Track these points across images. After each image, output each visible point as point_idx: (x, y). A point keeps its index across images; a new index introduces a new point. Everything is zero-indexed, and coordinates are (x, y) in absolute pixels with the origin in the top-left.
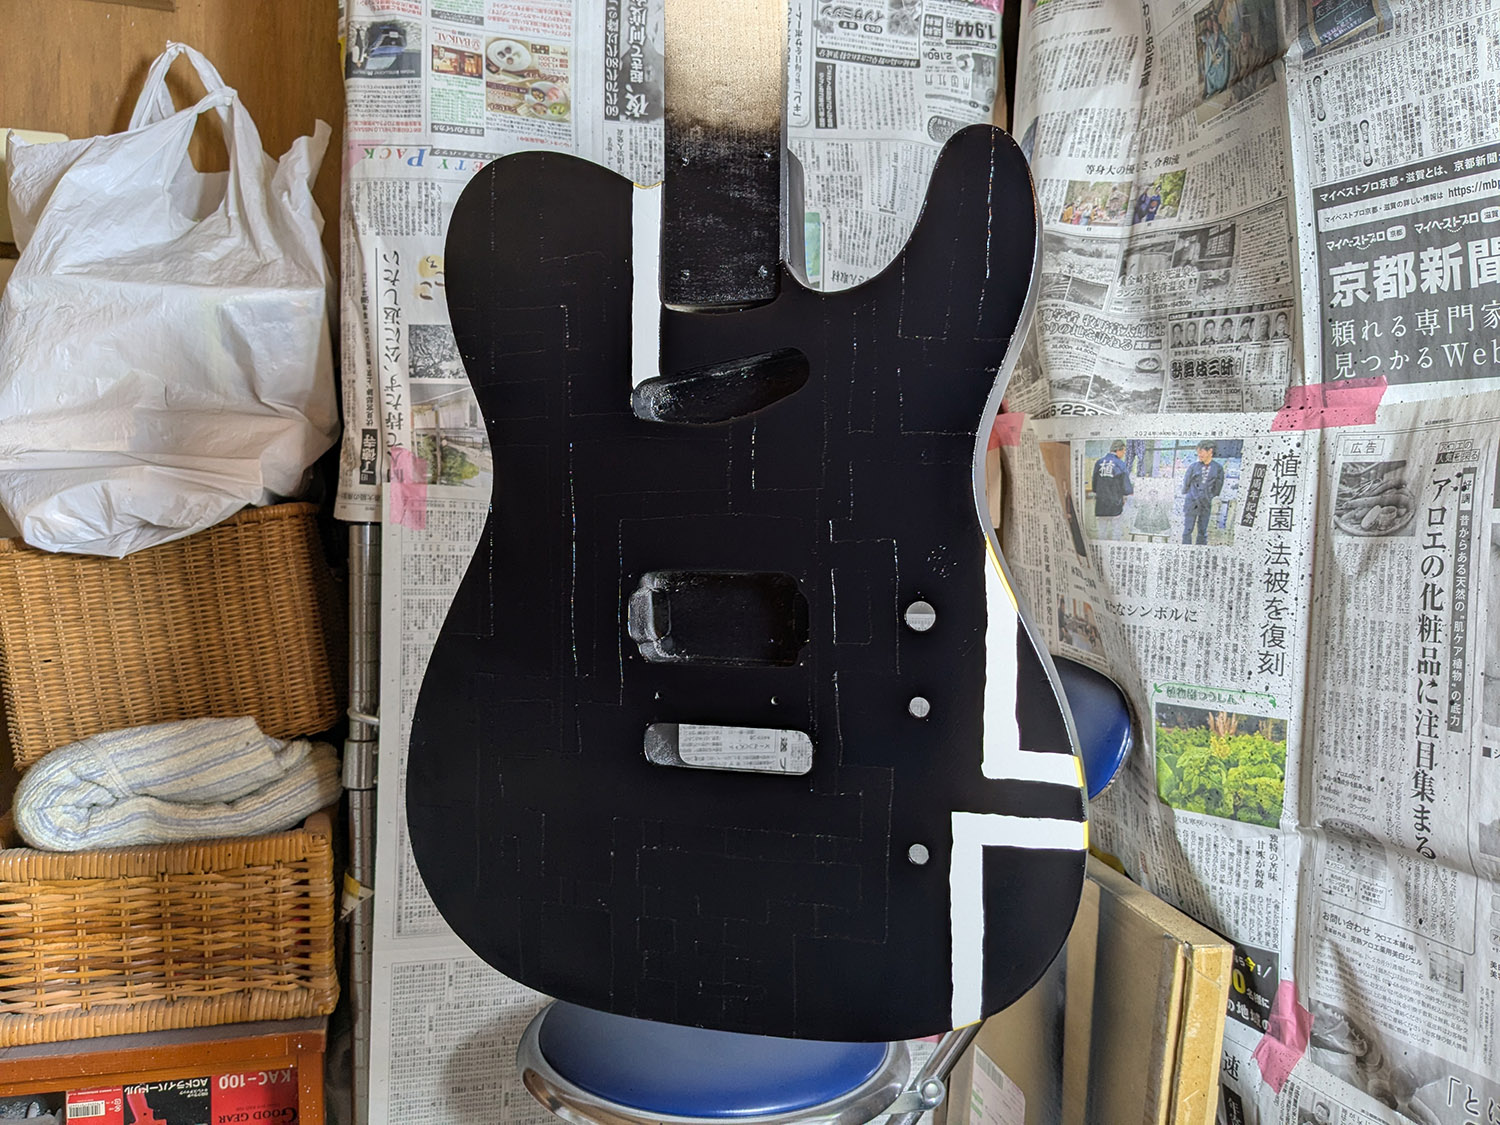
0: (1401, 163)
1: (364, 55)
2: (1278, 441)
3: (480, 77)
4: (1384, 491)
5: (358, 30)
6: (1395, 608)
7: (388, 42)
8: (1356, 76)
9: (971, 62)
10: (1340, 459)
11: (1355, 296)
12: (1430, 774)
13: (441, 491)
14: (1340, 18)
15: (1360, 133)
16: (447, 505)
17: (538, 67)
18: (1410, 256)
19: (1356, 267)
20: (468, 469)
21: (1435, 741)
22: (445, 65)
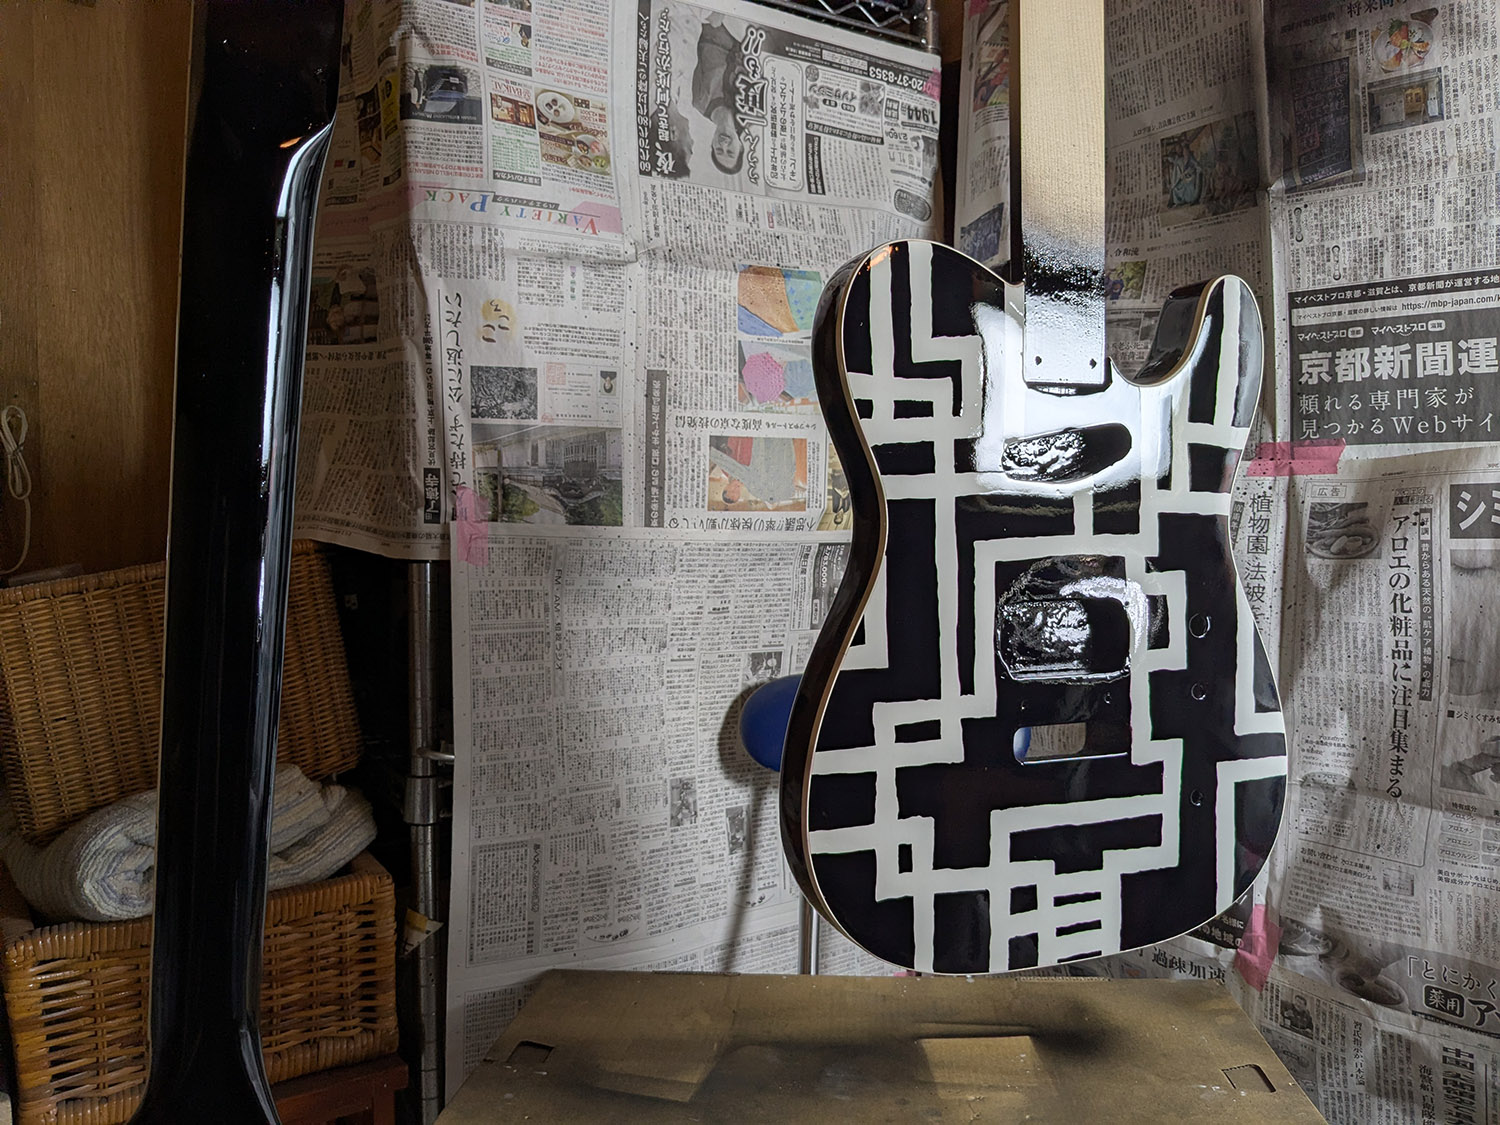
0: (1365, 281)
1: (423, 97)
2: (1253, 484)
3: (534, 127)
4: (1349, 525)
5: (416, 72)
6: (1366, 612)
7: (448, 86)
8: (1332, 212)
9: (921, 142)
10: (1309, 499)
11: (1320, 377)
12: (1405, 732)
13: (502, 528)
14: (1322, 167)
15: (1332, 255)
16: (506, 542)
17: (581, 121)
18: (1366, 351)
19: (1321, 355)
20: (529, 507)
21: (1409, 708)
22: (504, 114)
